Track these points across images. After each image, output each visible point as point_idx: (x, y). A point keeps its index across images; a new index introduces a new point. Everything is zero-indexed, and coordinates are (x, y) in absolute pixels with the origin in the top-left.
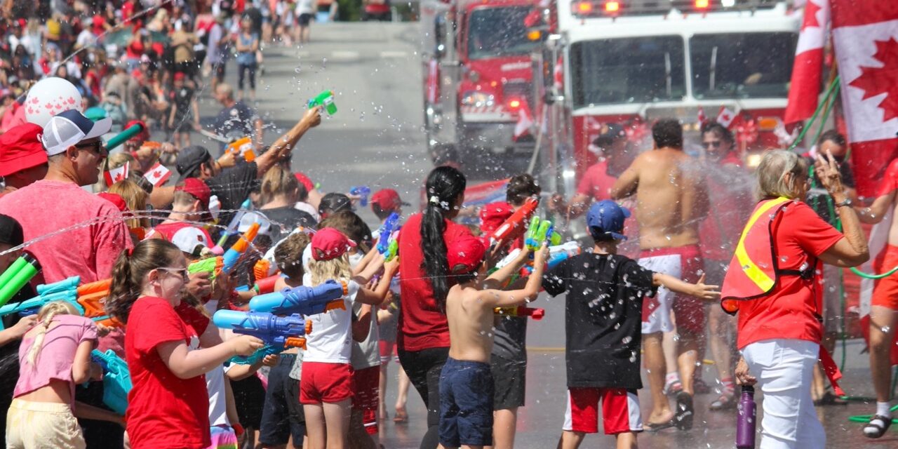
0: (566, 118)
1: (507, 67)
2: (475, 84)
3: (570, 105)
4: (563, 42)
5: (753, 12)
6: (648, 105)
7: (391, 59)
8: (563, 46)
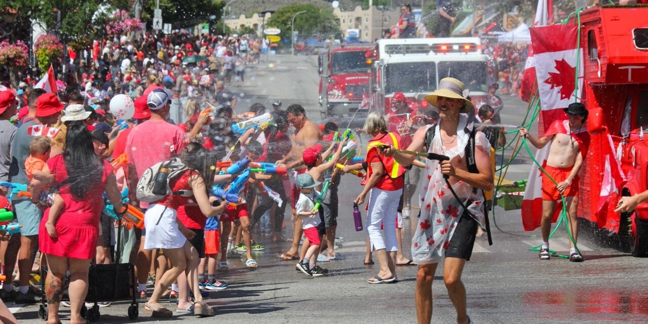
0: (382, 99)
1: (348, 79)
2: (334, 85)
3: (383, 93)
4: (381, 64)
5: (467, 53)
6: (419, 93)
7: (301, 70)
8: (381, 66)
